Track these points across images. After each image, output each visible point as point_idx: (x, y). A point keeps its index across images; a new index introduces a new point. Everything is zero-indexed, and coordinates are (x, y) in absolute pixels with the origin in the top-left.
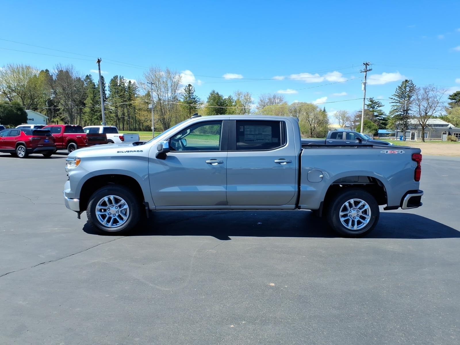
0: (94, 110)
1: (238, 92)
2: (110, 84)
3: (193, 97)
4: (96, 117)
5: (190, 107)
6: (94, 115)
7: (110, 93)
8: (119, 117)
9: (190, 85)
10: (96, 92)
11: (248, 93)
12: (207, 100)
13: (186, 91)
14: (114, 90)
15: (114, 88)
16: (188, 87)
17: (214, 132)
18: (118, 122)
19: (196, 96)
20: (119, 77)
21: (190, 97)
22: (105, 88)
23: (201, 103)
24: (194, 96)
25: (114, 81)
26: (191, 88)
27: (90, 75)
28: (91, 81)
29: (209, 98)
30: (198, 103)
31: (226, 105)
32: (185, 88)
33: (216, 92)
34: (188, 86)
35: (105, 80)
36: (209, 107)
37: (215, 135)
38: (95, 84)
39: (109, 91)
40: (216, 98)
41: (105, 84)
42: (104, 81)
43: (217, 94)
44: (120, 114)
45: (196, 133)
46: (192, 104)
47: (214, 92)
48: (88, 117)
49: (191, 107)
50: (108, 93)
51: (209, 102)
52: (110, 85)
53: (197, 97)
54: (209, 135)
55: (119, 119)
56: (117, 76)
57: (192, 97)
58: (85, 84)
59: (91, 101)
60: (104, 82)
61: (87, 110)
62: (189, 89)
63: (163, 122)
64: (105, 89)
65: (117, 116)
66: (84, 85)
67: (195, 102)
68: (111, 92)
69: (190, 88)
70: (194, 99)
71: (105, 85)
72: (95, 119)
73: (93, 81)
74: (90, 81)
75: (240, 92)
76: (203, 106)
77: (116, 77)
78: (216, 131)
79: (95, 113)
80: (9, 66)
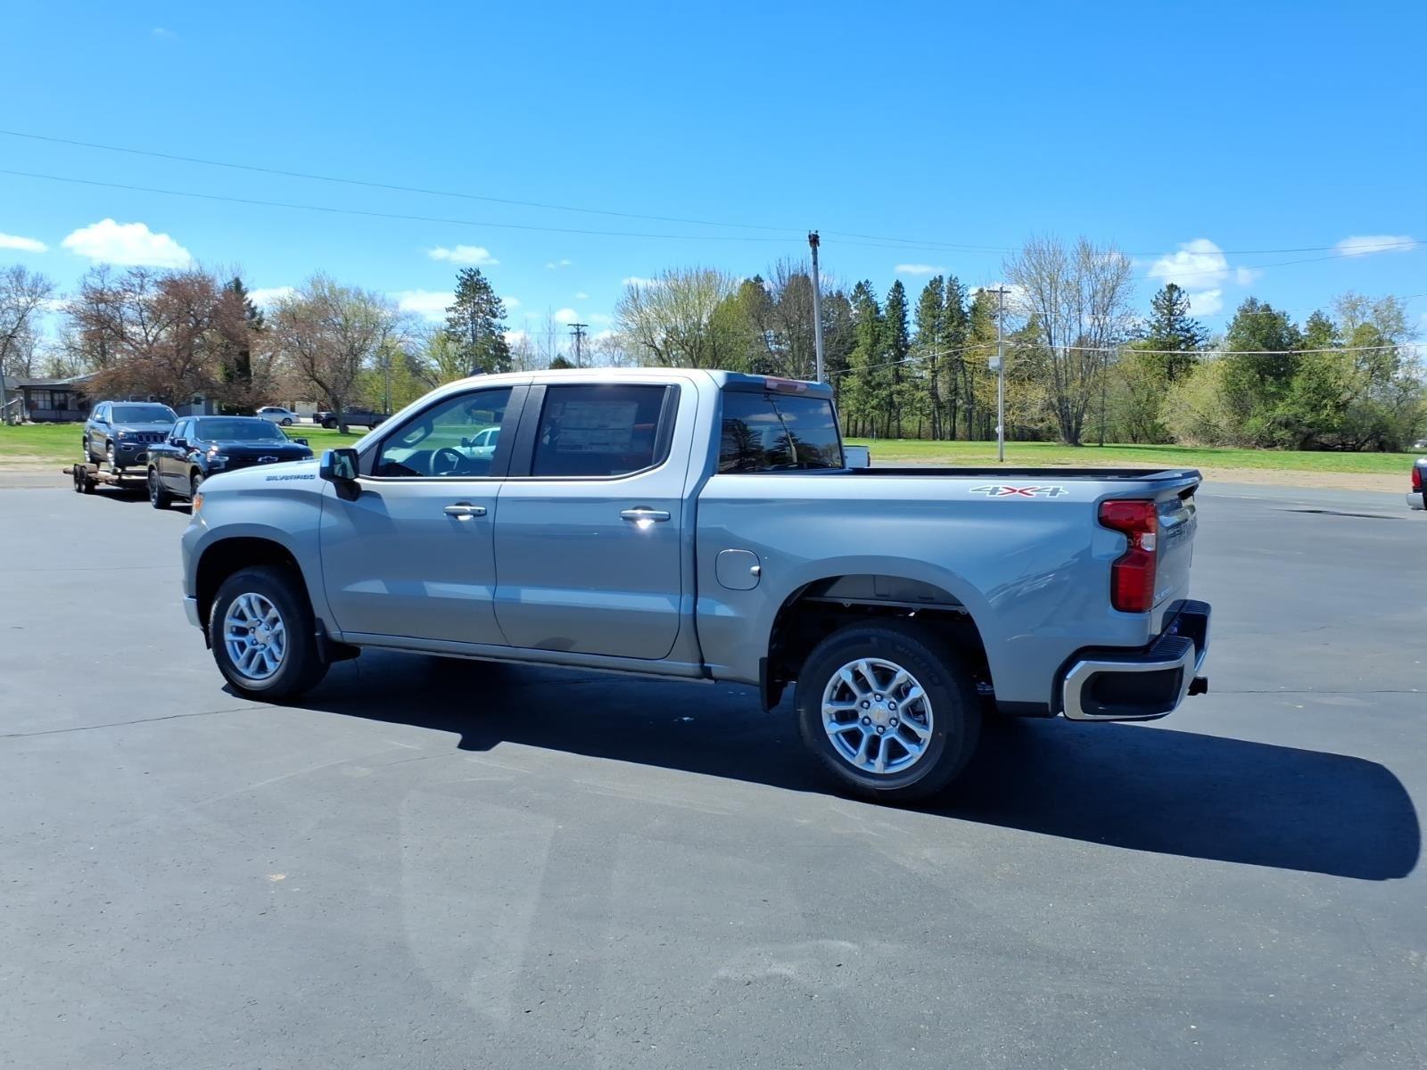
0: (873, 384)
1: (1351, 297)
2: (921, 303)
3: (1182, 324)
4: (874, 402)
5: (1172, 358)
6: (872, 396)
7: (918, 329)
8: (942, 400)
9: (1172, 288)
10: (880, 331)
11: (1389, 299)
12: (1226, 333)
13: (1158, 308)
14: (930, 320)
15: (930, 313)
16: (1168, 295)
17: (1248, 442)
18: (936, 413)
19: (1192, 320)
20: (945, 283)
21: (1170, 325)
22: (904, 315)
23: (1211, 345)
24: (1187, 323)
25: (932, 292)
26: (1176, 295)
27: (867, 282)
28: (869, 299)
29: (1237, 326)
30: (1200, 343)
31: (1300, 344)
32: (1154, 300)
33: (1260, 303)
34: (1165, 289)
35: (905, 294)
36: (1232, 355)
37: (1248, 448)
38: (879, 306)
39: (914, 323)
40: (1259, 324)
41: (905, 305)
42: (903, 296)
43: (1267, 308)
44: (943, 391)
45: (1185, 444)
46: (1179, 348)
47: (1253, 302)
48: (855, 401)
49: (1175, 360)
50: (913, 329)
51: (1234, 338)
52: (919, 305)
53: (1197, 323)
54: (1229, 448)
55: (940, 406)
56: (940, 276)
57: (1178, 326)
58: (852, 308)
59: (866, 357)
60: (904, 299)
61: (853, 382)
62: (1170, 300)
63: (1061, 410)
64: (907, 319)
65: (934, 395)
66: (851, 310)
67: (1191, 341)
68: (920, 326)
69: (1172, 295)
70: (1188, 331)
71: (904, 308)
72: (873, 407)
73: (875, 299)
74: (866, 300)
75: (1357, 295)
76: (1213, 354)
77: (937, 282)
78: (1256, 436)
79: (874, 390)
80: (667, 274)
